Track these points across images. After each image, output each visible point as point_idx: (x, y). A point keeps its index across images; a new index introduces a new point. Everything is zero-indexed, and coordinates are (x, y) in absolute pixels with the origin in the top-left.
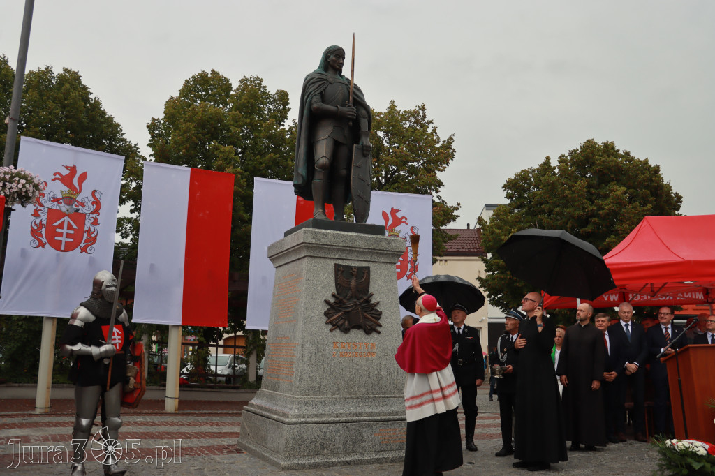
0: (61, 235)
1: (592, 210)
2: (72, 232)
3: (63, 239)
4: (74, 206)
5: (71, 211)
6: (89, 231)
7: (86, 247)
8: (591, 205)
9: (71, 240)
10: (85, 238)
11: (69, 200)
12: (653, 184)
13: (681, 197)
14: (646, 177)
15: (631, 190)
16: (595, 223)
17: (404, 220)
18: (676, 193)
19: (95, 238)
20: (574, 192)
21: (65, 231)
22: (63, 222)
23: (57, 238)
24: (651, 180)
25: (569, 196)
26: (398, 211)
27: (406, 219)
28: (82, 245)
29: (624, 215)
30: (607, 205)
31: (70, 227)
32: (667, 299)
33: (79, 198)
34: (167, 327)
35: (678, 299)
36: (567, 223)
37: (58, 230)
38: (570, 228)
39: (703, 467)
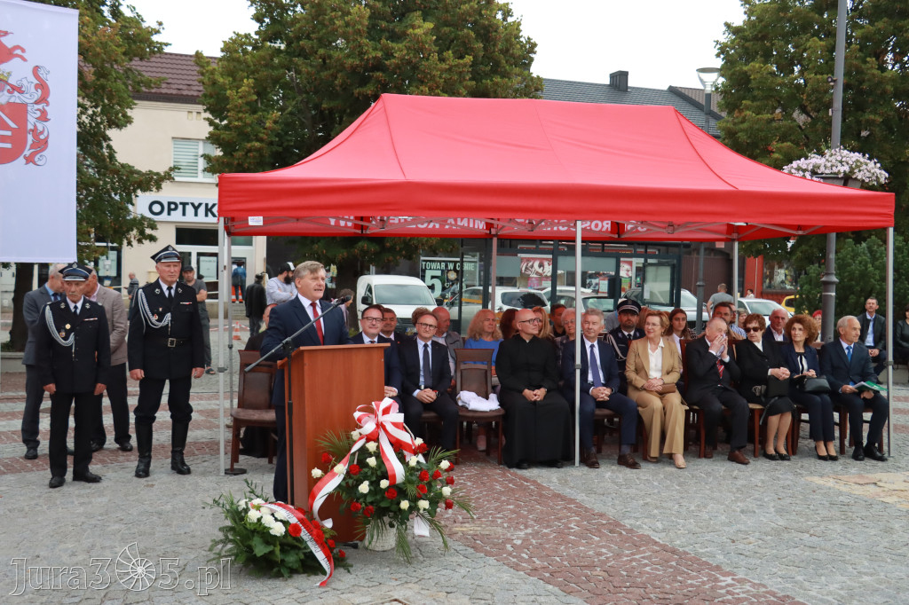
1: (375, 58)
8: (375, 49)
12: (482, 21)
13: (535, 45)
14: (471, 7)
15: (446, 29)
16: (378, 81)
17: (18, 52)
18: (529, 38)
20: (347, 24)
24: (481, 15)
25: (340, 30)
26: (6, 33)
27: (23, 51)
29: (424, 72)
30: (400, 50)
32: (431, 226)
35: (447, 227)
36: (336, 78)
38: (341, 86)
39: (272, 552)
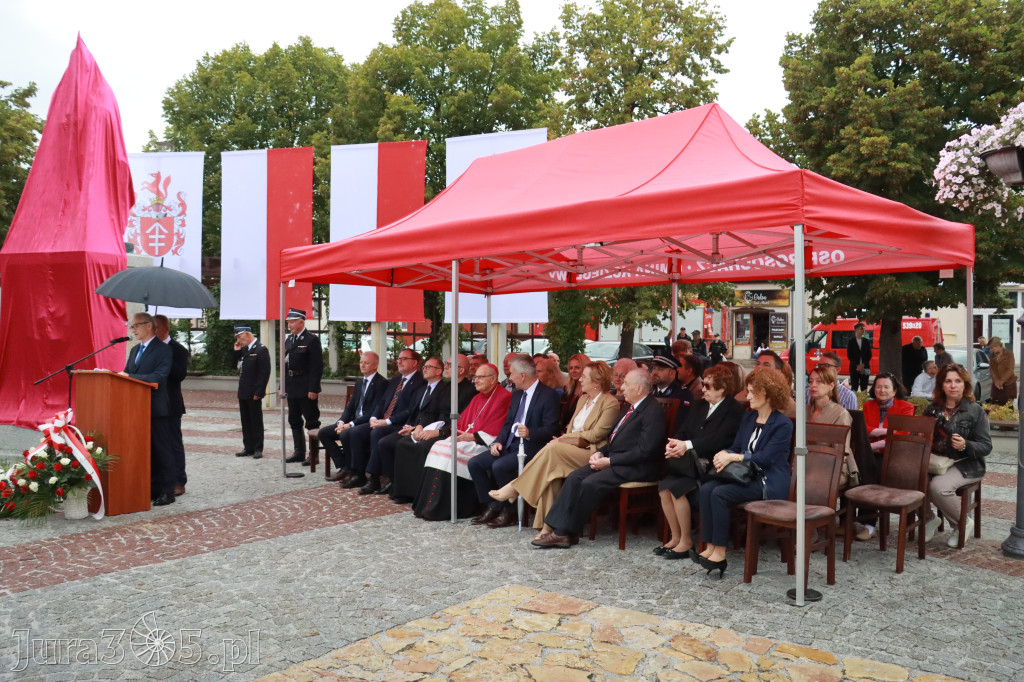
0: (153, 241)
2: (163, 237)
3: (156, 245)
4: (163, 212)
5: (161, 217)
6: (178, 234)
7: (177, 249)
9: (163, 244)
10: (175, 241)
11: (158, 206)
19: (183, 240)
21: (157, 237)
22: (154, 229)
23: (151, 244)
28: (173, 248)
31: (161, 233)
32: (624, 275)
33: (166, 203)
34: (258, 322)
37: (151, 237)
